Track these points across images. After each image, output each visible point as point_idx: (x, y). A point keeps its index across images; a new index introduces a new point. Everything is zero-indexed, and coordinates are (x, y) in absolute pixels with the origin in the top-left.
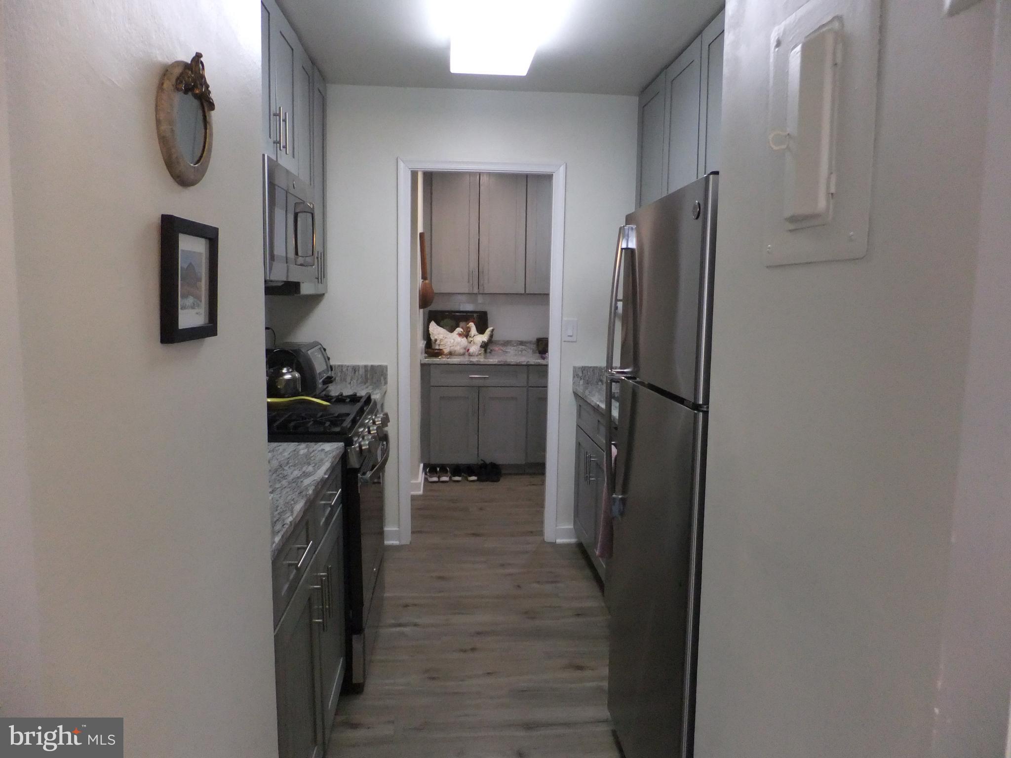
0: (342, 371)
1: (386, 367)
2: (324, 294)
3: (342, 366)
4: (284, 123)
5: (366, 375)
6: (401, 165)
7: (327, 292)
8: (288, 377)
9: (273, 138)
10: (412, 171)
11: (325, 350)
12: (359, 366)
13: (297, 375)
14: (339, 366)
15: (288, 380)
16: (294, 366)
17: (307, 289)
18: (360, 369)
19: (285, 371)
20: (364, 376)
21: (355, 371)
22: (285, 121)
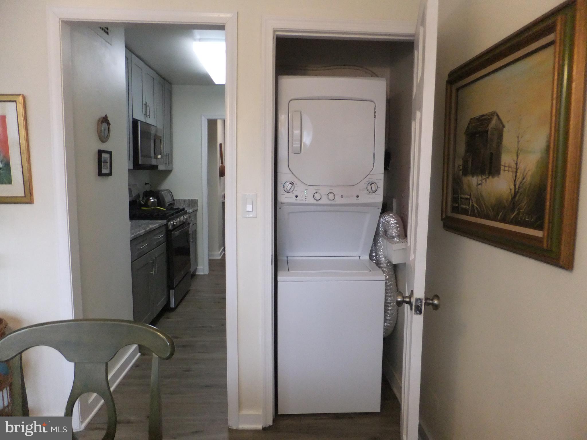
0: (179, 202)
1: (198, 200)
2: (172, 170)
3: (179, 200)
4: (148, 107)
5: (189, 203)
6: (203, 117)
7: (173, 169)
8: (152, 200)
9: (144, 113)
10: (207, 120)
11: (171, 193)
12: (186, 199)
13: (156, 200)
14: (178, 199)
15: (152, 202)
16: (155, 197)
17: (161, 167)
18: (187, 201)
19: (151, 198)
20: (188, 204)
21: (185, 202)
22: (149, 106)
